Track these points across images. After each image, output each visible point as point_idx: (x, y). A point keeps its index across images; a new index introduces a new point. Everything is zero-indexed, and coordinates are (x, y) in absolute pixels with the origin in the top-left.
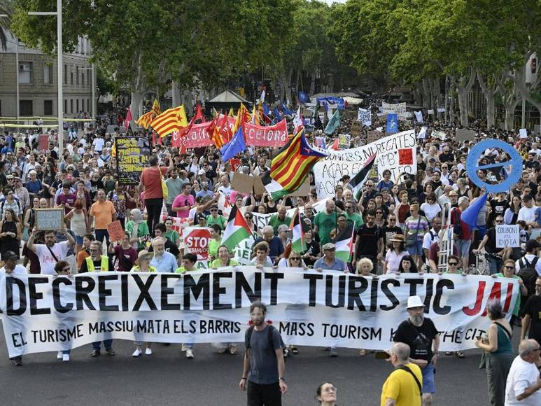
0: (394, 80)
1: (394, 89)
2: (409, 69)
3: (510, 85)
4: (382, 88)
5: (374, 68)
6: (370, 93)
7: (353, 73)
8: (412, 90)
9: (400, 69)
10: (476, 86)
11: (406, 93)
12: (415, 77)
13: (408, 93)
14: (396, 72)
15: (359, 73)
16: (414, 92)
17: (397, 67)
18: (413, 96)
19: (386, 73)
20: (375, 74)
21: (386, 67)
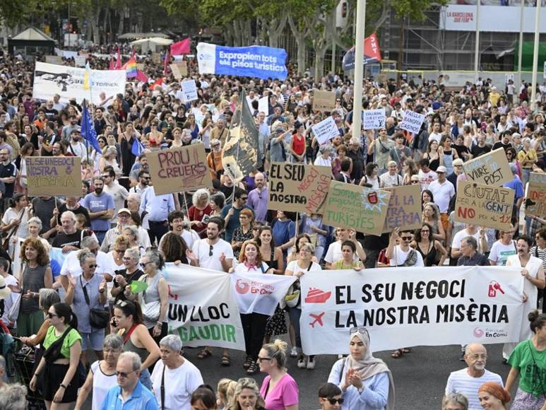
0: (205, 21)
1: (205, 31)
2: (219, 9)
3: (320, 28)
4: (192, 30)
5: (184, 7)
6: (180, 34)
7: (162, 14)
8: (223, 32)
9: (211, 9)
10: (287, 29)
11: (217, 35)
12: (226, 19)
13: (219, 35)
14: (207, 12)
15: (169, 13)
16: (225, 34)
17: (208, 8)
18: (224, 38)
19: (197, 14)
20: (186, 15)
21: (196, 7)
